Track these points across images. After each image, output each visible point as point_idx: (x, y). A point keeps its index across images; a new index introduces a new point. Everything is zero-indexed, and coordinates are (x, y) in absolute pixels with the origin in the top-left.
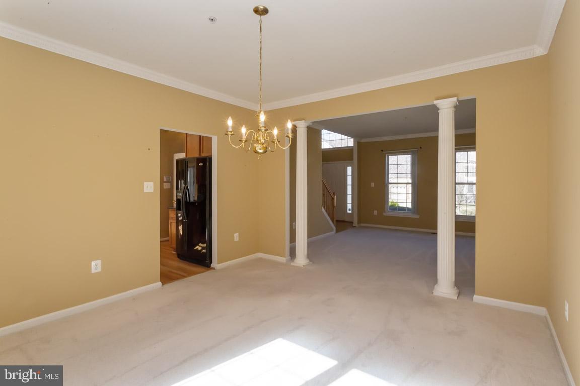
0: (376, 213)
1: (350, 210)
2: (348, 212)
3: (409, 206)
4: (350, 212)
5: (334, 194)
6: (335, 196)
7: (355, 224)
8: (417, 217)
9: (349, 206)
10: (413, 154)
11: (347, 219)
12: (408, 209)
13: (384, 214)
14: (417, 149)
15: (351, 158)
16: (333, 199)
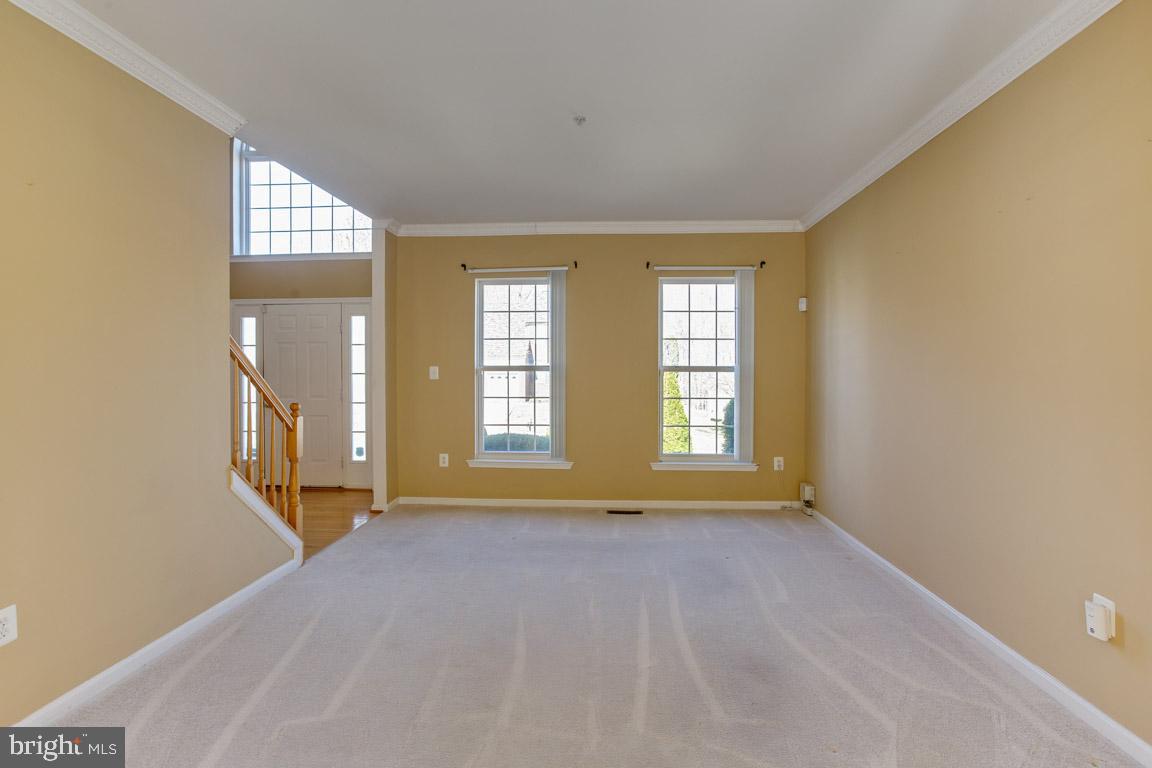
0: (444, 460)
1: (360, 452)
2: (356, 458)
3: (544, 432)
4: (363, 458)
5: (294, 410)
6: (300, 420)
7: (380, 502)
8: (568, 466)
9: (359, 441)
10: (555, 279)
11: (351, 482)
12: (541, 444)
13: (472, 464)
14: (566, 268)
15: (366, 291)
16: (291, 430)
